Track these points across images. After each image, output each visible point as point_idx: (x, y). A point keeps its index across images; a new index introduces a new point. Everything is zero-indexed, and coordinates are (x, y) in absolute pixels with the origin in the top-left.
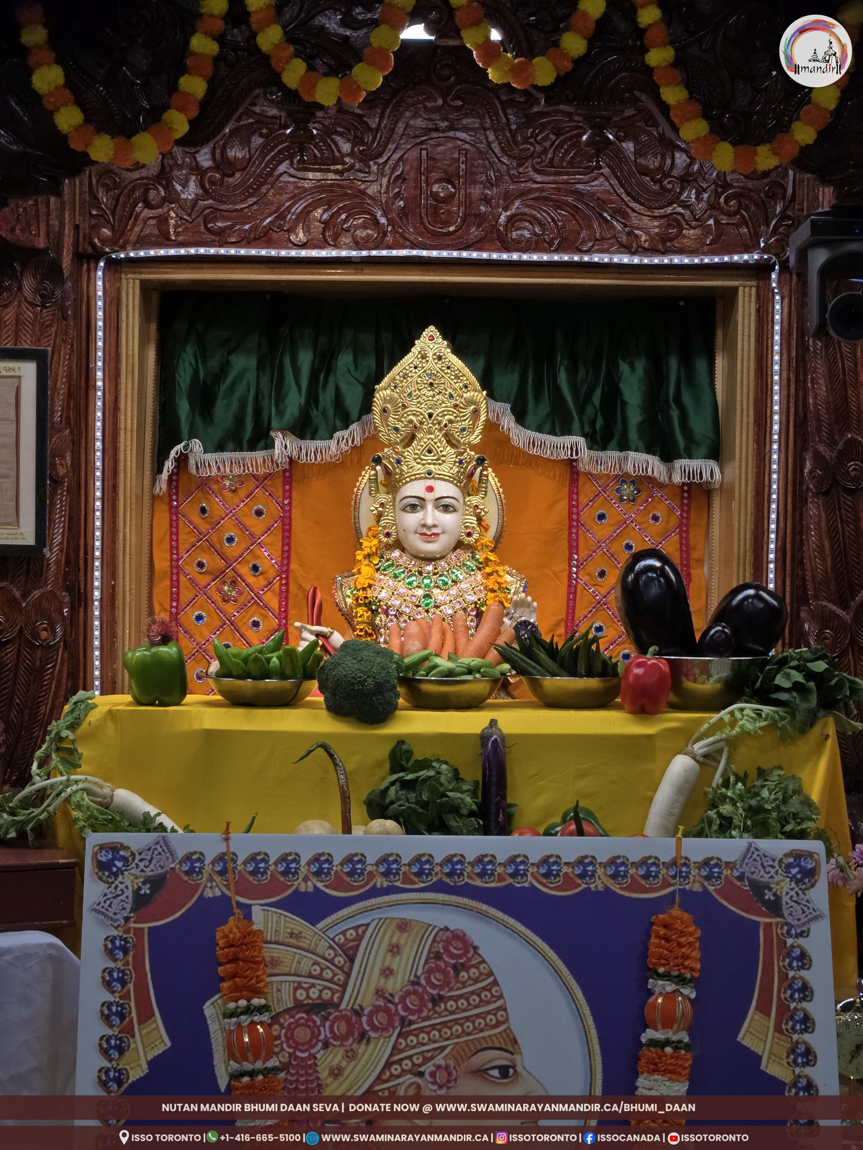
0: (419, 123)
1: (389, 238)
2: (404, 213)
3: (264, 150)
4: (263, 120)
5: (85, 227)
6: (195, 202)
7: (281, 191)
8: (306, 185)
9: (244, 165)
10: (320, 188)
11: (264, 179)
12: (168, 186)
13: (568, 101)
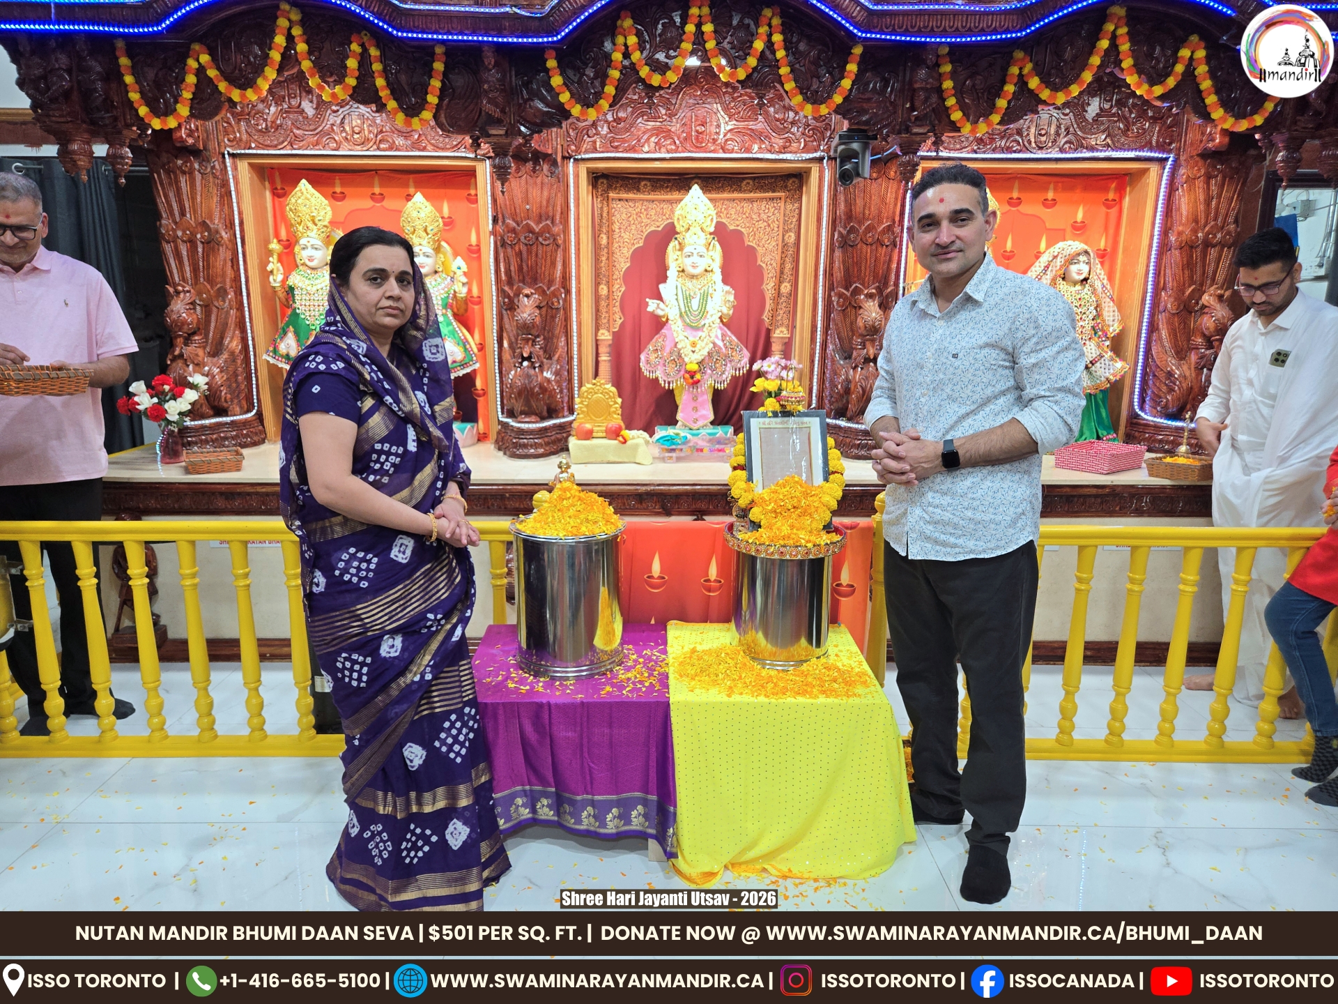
0: (691, 101)
1: (680, 149)
2: (685, 139)
3: (633, 113)
4: (632, 101)
5: (565, 146)
6: (606, 135)
7: (639, 130)
8: (649, 127)
9: (625, 120)
10: (654, 129)
11: (632, 125)
12: (596, 129)
13: (750, 88)
